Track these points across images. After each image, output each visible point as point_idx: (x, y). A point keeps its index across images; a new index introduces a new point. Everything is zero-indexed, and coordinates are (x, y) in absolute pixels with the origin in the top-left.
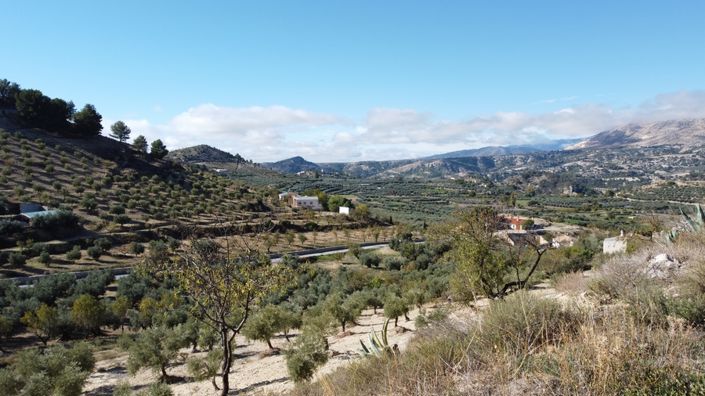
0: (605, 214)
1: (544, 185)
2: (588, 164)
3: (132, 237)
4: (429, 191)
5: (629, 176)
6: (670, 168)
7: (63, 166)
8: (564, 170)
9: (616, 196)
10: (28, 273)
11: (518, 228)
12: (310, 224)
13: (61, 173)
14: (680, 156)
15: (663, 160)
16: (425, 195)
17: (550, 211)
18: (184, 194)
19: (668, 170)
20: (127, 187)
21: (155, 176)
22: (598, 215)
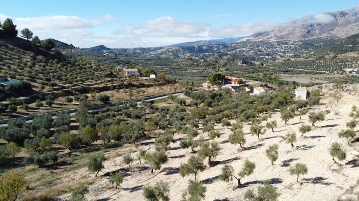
0: (261, 74)
1: (228, 60)
2: (248, 49)
3: (61, 93)
4: (175, 64)
5: (267, 55)
6: (285, 51)
7: (6, 55)
8: (237, 53)
9: (264, 66)
10: (20, 115)
11: (235, 83)
12: (141, 84)
13: (6, 59)
14: (289, 46)
15: (282, 48)
16: (174, 65)
17: (236, 73)
18: (74, 69)
19: (284, 52)
20: (44, 66)
21: (56, 60)
22: (259, 75)
